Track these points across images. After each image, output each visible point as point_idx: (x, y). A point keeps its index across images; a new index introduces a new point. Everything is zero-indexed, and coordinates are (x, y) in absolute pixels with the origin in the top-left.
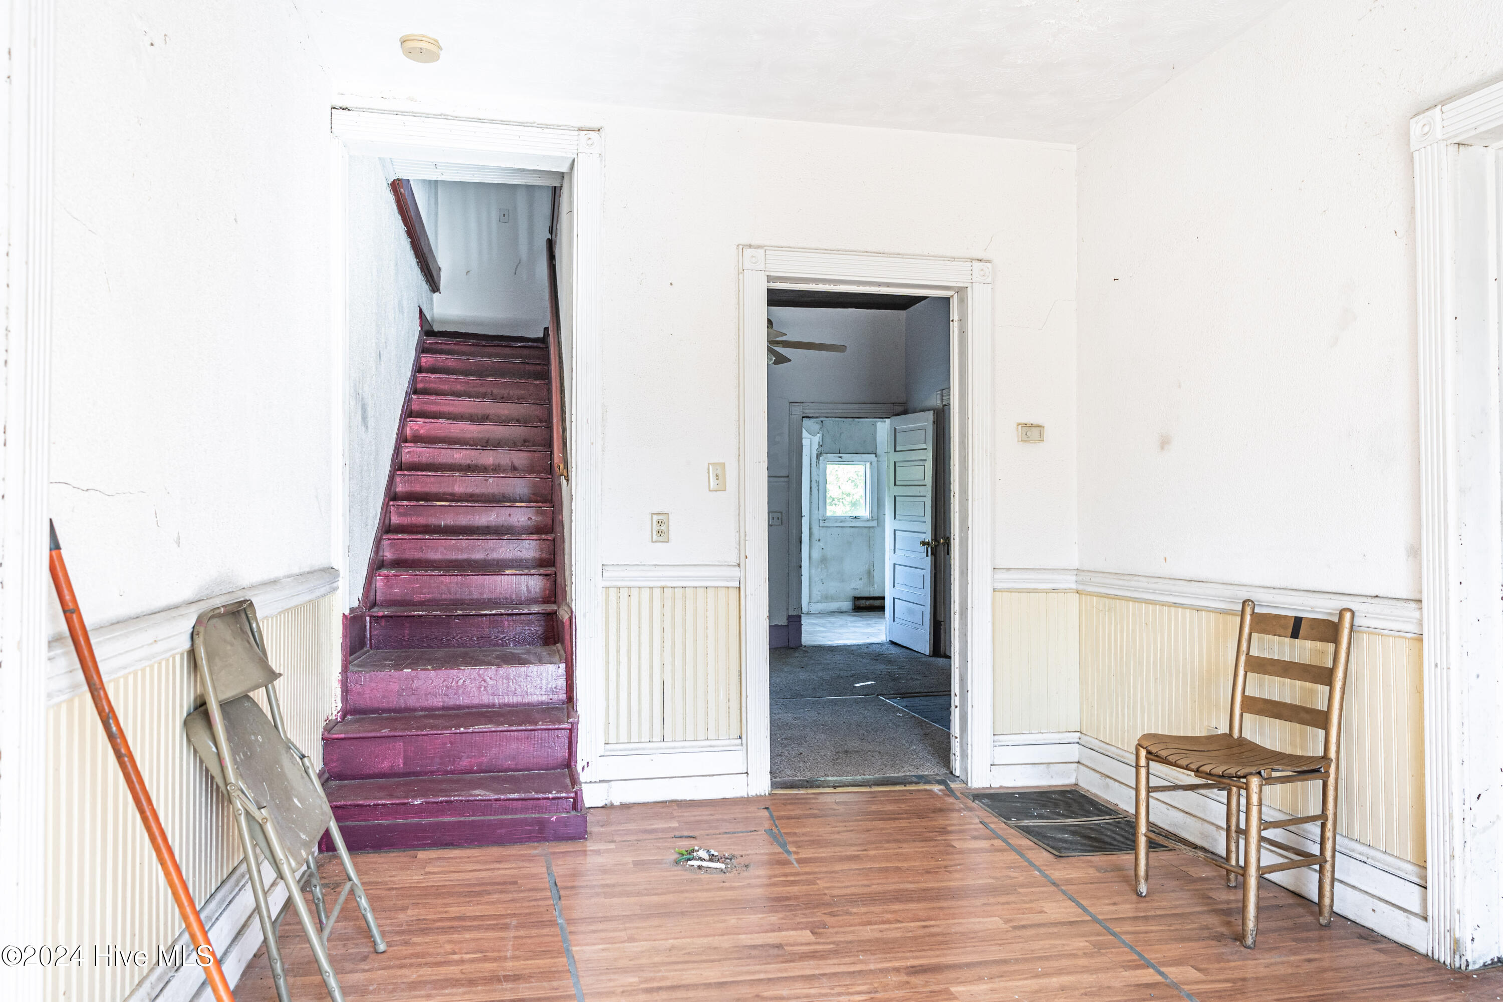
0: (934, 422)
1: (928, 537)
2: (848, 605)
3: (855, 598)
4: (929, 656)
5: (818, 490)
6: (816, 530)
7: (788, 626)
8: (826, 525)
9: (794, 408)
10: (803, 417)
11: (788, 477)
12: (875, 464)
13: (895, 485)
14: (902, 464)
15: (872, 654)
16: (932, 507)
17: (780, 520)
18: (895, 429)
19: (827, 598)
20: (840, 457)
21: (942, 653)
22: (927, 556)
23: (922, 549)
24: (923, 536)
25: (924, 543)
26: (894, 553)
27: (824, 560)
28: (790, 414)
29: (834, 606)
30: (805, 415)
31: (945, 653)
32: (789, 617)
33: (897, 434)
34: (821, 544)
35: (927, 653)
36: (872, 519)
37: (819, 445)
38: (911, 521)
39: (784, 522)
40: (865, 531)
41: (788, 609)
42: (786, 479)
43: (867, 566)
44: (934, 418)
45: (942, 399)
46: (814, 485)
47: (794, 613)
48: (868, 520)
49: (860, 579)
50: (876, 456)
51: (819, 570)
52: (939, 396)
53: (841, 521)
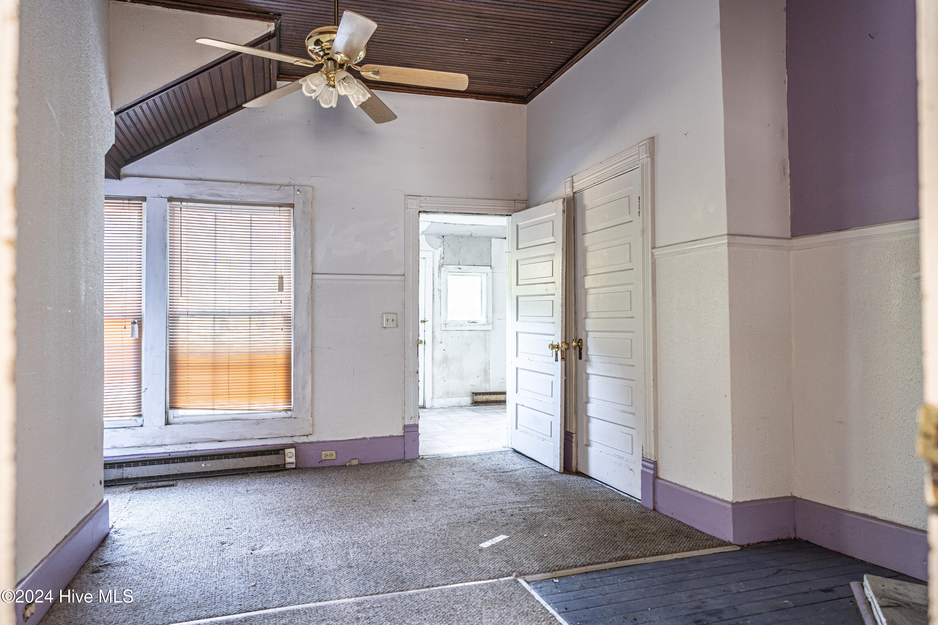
0: (564, 211)
1: (558, 339)
2: (468, 400)
3: (473, 393)
4: (560, 473)
5: (440, 297)
6: (437, 333)
7: (403, 436)
8: (447, 328)
9: (409, 201)
10: (420, 212)
11: (404, 275)
12: (490, 275)
13: (517, 285)
14: (525, 262)
15: (495, 471)
16: (562, 305)
17: (395, 322)
18: (517, 226)
19: (448, 394)
20: (460, 269)
21: (574, 470)
22: (557, 360)
23: (551, 353)
24: (551, 338)
25: (553, 347)
26: (517, 356)
27: (446, 360)
28: (406, 208)
29: (454, 401)
30: (422, 209)
31: (577, 469)
32: (405, 427)
33: (520, 230)
34: (443, 346)
35: (557, 469)
36: (488, 323)
37: (440, 257)
38: (536, 322)
39: (399, 324)
40: (482, 334)
41: (404, 418)
42: (402, 278)
43: (484, 365)
44: (564, 207)
45: (573, 186)
46: (437, 293)
47: (412, 422)
48: (484, 325)
49: (478, 377)
50: (491, 268)
51: (441, 369)
52: (568, 184)
53: (461, 325)
